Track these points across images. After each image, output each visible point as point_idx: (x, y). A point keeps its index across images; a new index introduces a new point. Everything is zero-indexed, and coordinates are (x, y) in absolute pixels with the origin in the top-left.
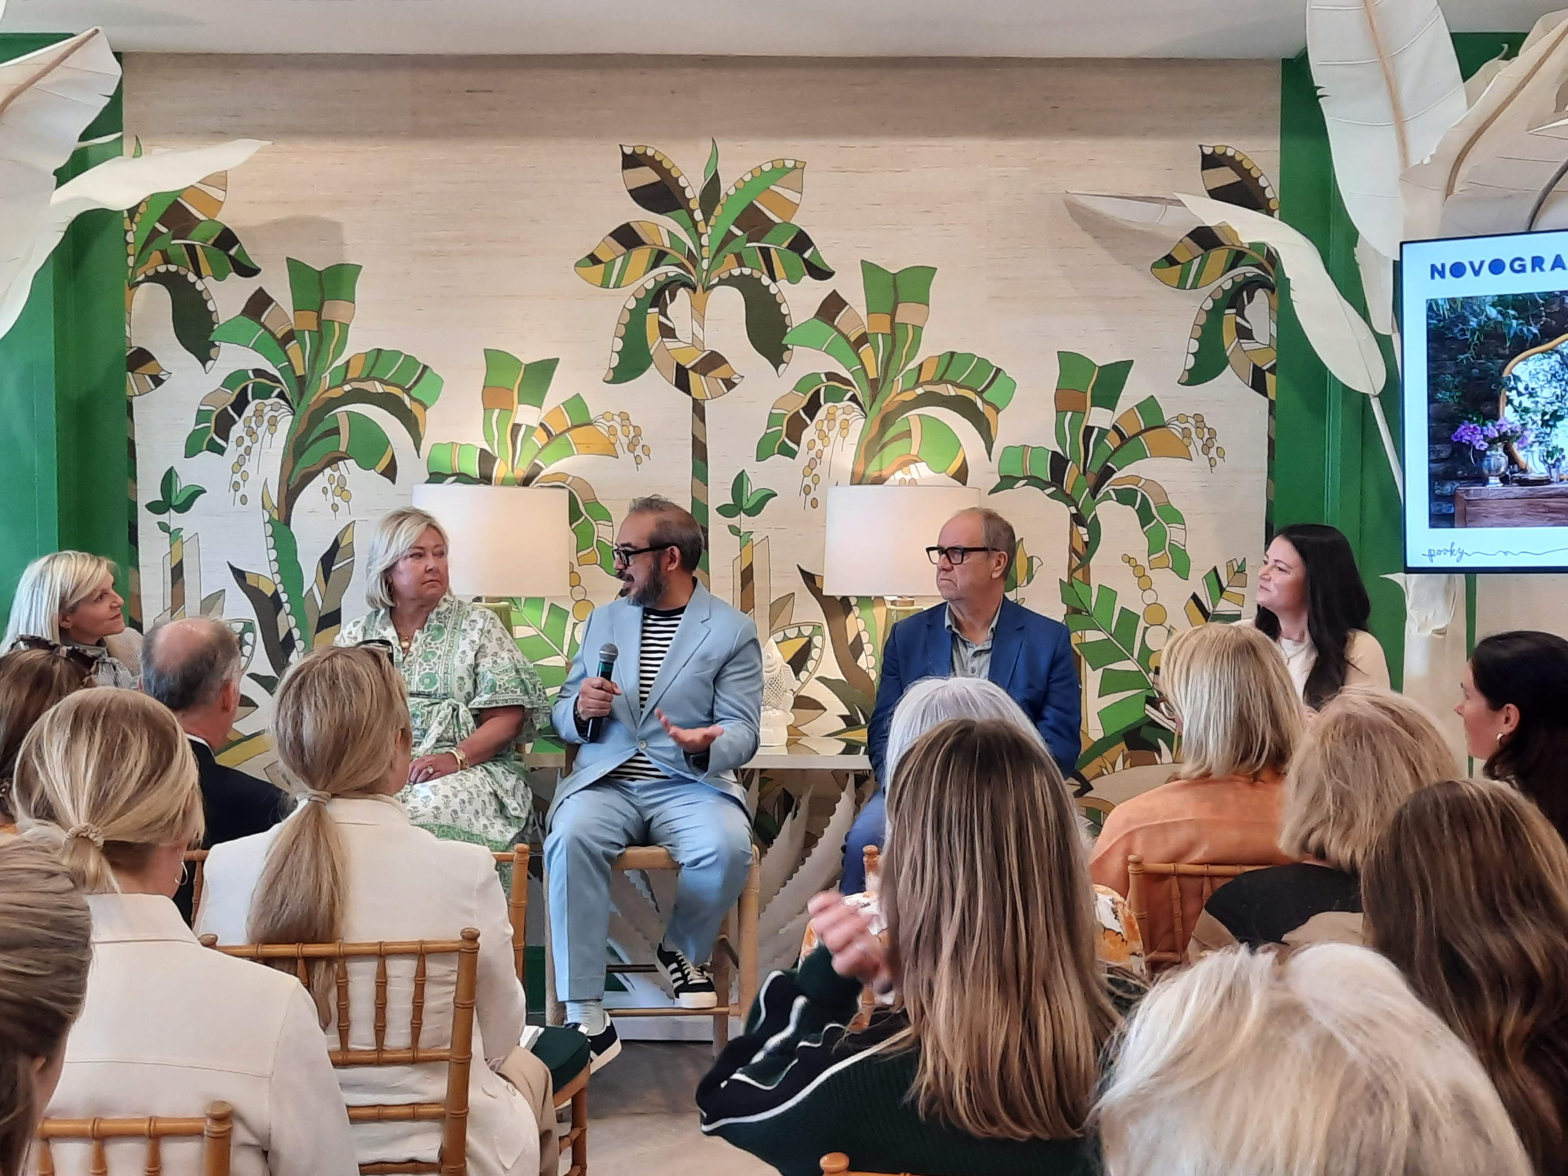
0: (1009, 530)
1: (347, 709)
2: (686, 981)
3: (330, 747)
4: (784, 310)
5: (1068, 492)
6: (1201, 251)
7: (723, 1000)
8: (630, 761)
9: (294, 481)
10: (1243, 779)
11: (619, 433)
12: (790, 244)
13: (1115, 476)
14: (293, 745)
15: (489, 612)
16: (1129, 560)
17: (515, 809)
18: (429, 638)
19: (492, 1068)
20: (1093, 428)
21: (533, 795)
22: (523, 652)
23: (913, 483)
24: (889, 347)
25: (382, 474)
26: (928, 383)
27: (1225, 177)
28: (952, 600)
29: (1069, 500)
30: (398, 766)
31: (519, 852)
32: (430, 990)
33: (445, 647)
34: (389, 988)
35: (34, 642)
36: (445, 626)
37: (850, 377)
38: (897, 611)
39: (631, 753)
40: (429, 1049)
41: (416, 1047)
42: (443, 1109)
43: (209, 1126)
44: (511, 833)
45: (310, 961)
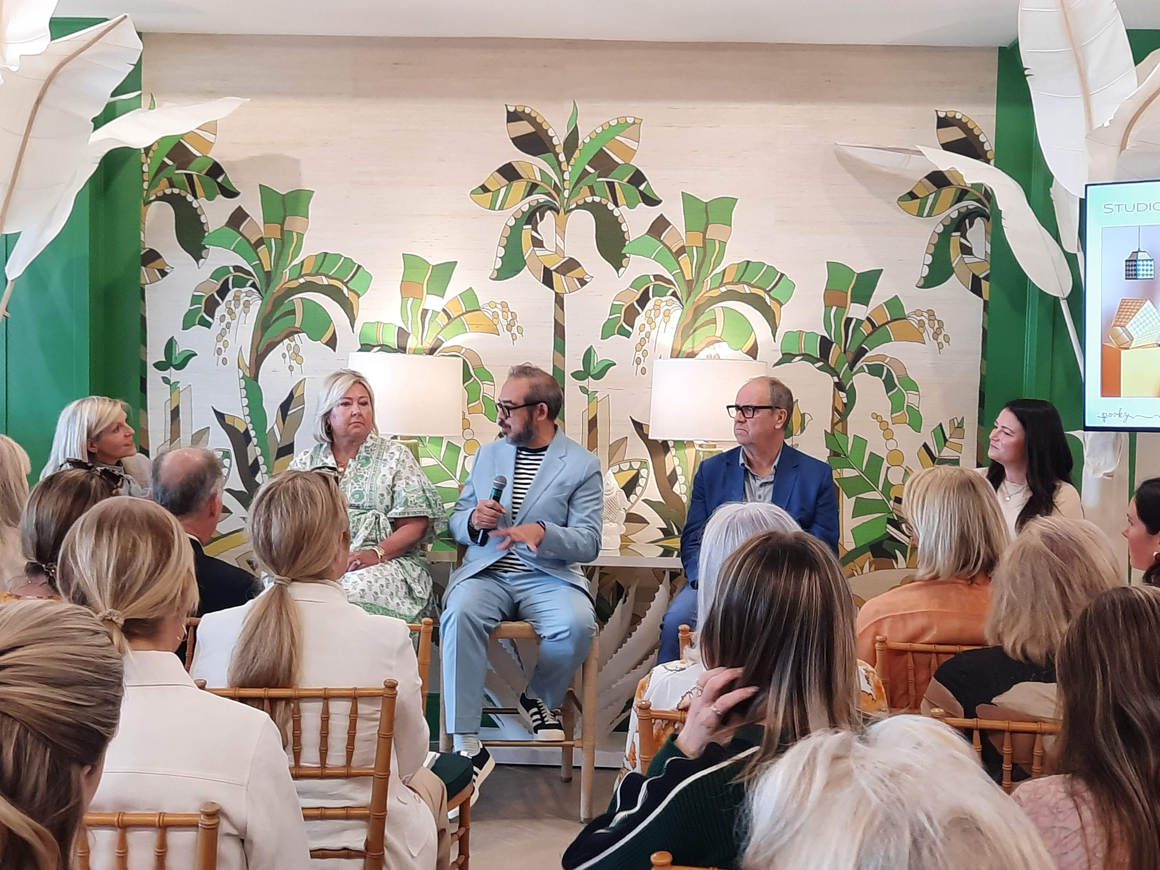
0: (789, 392)
1: (304, 516)
2: (543, 722)
3: (292, 544)
4: (624, 228)
5: (833, 366)
6: (936, 189)
7: (569, 736)
8: (504, 558)
9: (261, 348)
10: (963, 581)
11: (501, 317)
12: (629, 179)
13: (867, 355)
14: (264, 541)
15: (403, 447)
16: (876, 417)
17: (420, 592)
18: (360, 465)
19: (404, 782)
20: (851, 319)
21: (433, 582)
22: (427, 476)
23: (717, 357)
24: (701, 256)
25: (326, 344)
26: (728, 283)
27: (955, 134)
28: (744, 445)
29: (833, 372)
30: (340, 559)
31: (425, 624)
32: (359, 724)
33: (371, 472)
34: (330, 721)
35: (76, 464)
36: (371, 457)
37: (671, 278)
38: (704, 452)
39: (504, 554)
40: (359, 767)
41: (350, 765)
42: (368, 812)
43: (202, 820)
44: (417, 610)
45: (273, 701)
